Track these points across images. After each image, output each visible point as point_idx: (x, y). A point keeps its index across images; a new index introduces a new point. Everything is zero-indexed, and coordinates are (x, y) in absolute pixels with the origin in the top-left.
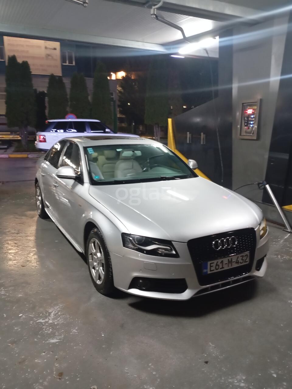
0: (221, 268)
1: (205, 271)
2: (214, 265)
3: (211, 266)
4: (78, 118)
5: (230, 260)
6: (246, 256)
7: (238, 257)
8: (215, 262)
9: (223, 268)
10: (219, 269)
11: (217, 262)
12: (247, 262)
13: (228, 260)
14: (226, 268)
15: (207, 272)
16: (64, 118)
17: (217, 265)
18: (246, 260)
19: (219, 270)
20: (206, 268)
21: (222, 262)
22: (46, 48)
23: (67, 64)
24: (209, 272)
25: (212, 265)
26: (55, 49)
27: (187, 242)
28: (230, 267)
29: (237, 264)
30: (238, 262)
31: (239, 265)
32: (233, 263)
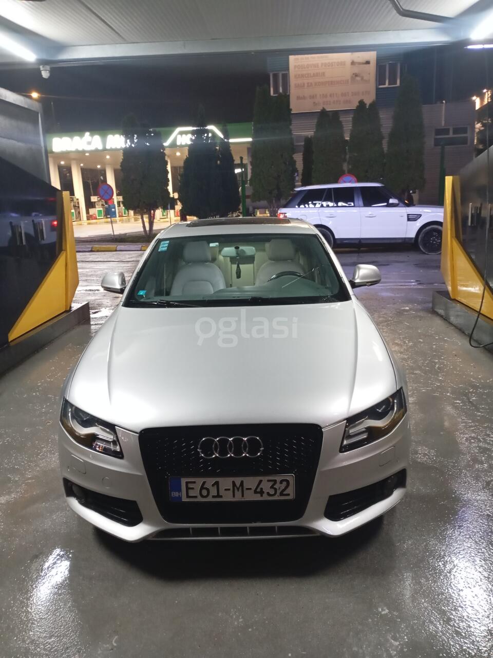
0: (214, 497)
1: (175, 494)
2: (198, 487)
3: (188, 489)
4: (359, 181)
5: (238, 484)
6: (285, 483)
7: (262, 480)
8: (200, 481)
9: (218, 496)
10: (210, 496)
11: (204, 483)
12: (288, 495)
13: (234, 483)
14: (227, 497)
15: (180, 498)
16: (336, 182)
17: (202, 488)
18: (284, 490)
19: (210, 499)
20: (179, 490)
21: (217, 483)
22: (353, 63)
23: (387, 85)
24: (185, 499)
25: (190, 486)
26: (368, 63)
27: (139, 431)
28: (238, 497)
29: (259, 495)
30: (262, 493)
31: (265, 497)
32: (245, 492)
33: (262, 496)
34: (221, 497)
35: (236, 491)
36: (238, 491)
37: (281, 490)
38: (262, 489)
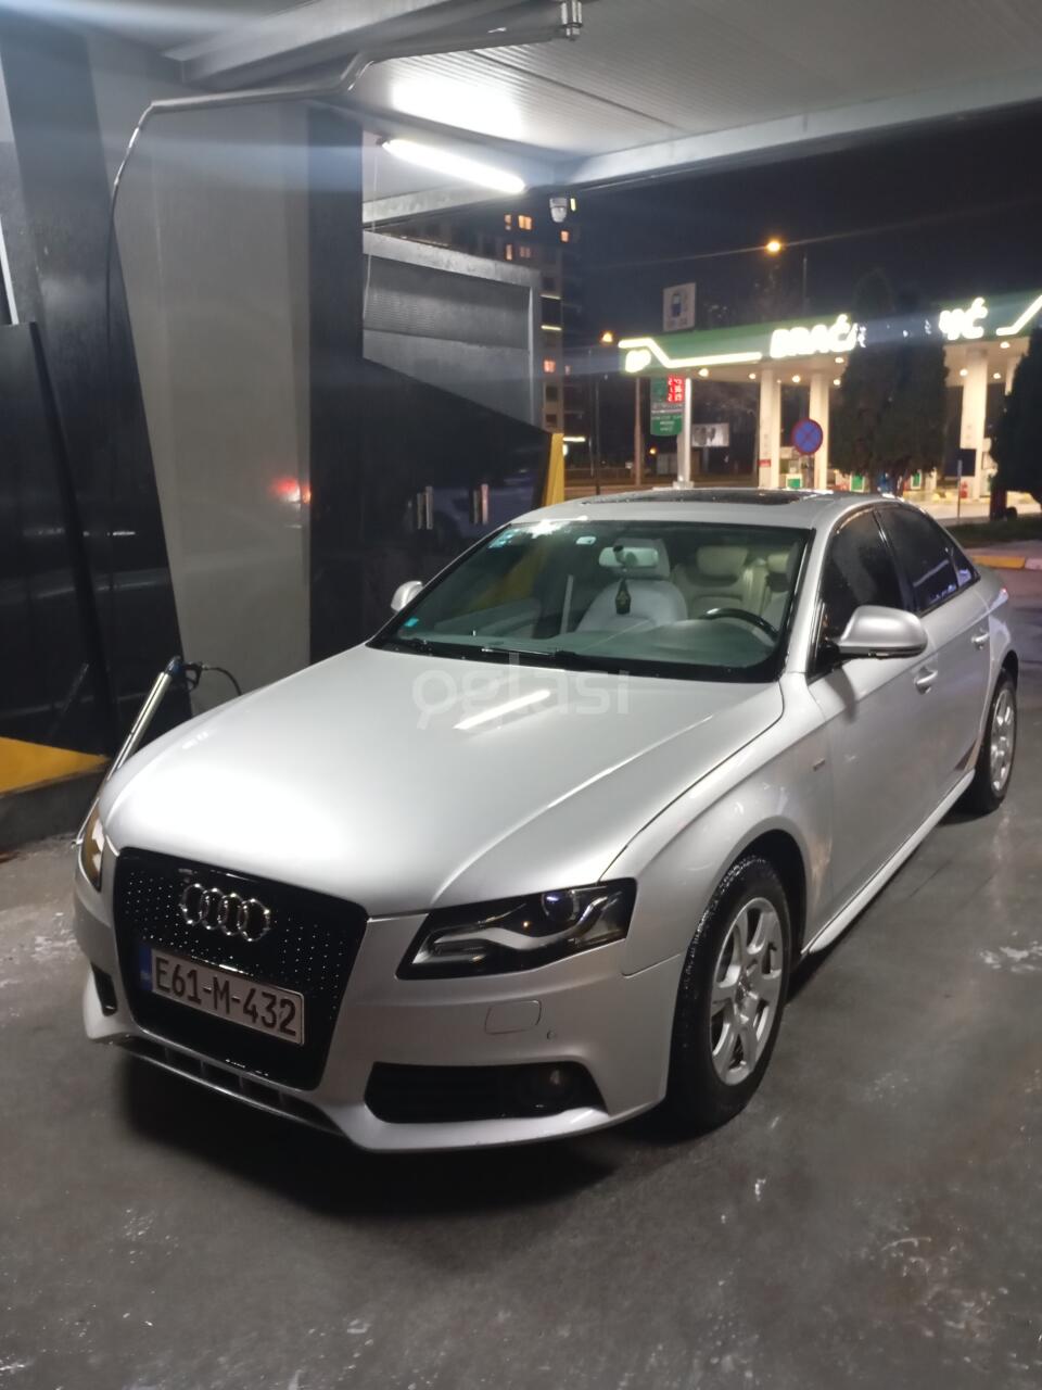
0: (189, 998)
1: (143, 975)
2: (169, 970)
3: (159, 971)
5: (221, 986)
6: (288, 1009)
7: (255, 991)
8: (173, 962)
10: (185, 995)
11: (179, 967)
12: (293, 1033)
13: (216, 981)
14: (207, 1006)
15: (149, 985)
17: (176, 976)
18: (287, 1021)
19: (184, 1000)
20: (149, 969)
21: (195, 974)
24: (155, 989)
25: (162, 967)
28: (221, 1012)
29: (250, 1018)
30: (253, 1014)
31: (258, 1027)
32: (232, 1004)
33: (254, 1021)
34: (199, 1001)
35: (219, 995)
36: (221, 998)
37: (283, 1019)
38: (254, 1007)
